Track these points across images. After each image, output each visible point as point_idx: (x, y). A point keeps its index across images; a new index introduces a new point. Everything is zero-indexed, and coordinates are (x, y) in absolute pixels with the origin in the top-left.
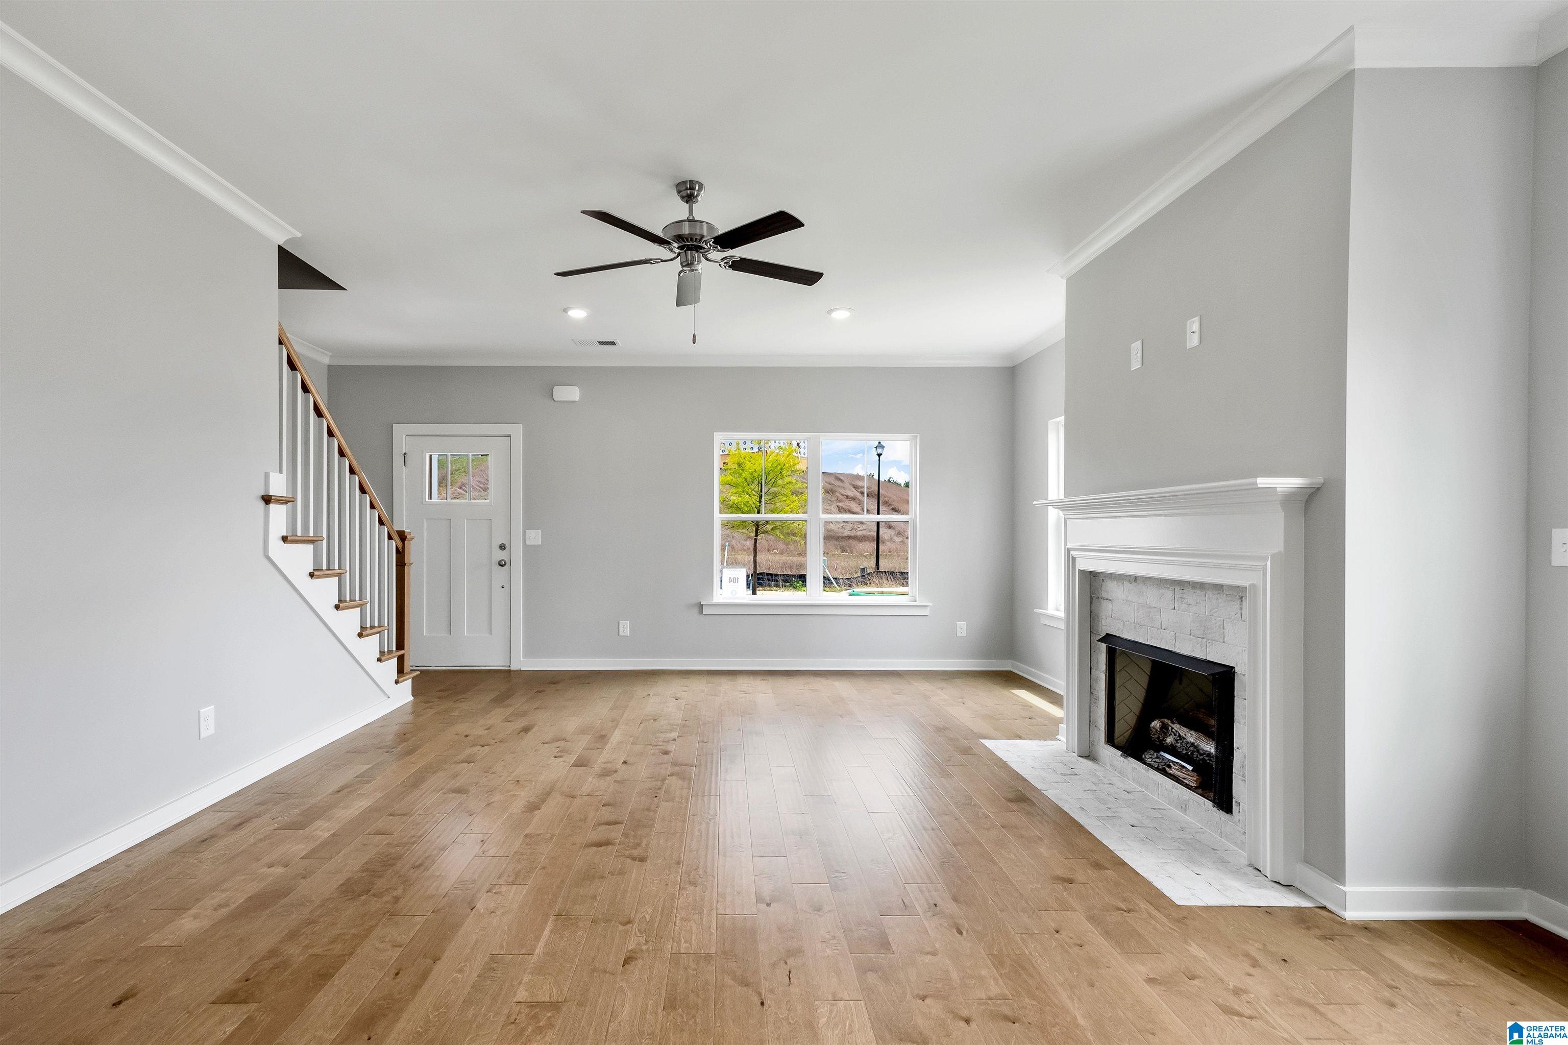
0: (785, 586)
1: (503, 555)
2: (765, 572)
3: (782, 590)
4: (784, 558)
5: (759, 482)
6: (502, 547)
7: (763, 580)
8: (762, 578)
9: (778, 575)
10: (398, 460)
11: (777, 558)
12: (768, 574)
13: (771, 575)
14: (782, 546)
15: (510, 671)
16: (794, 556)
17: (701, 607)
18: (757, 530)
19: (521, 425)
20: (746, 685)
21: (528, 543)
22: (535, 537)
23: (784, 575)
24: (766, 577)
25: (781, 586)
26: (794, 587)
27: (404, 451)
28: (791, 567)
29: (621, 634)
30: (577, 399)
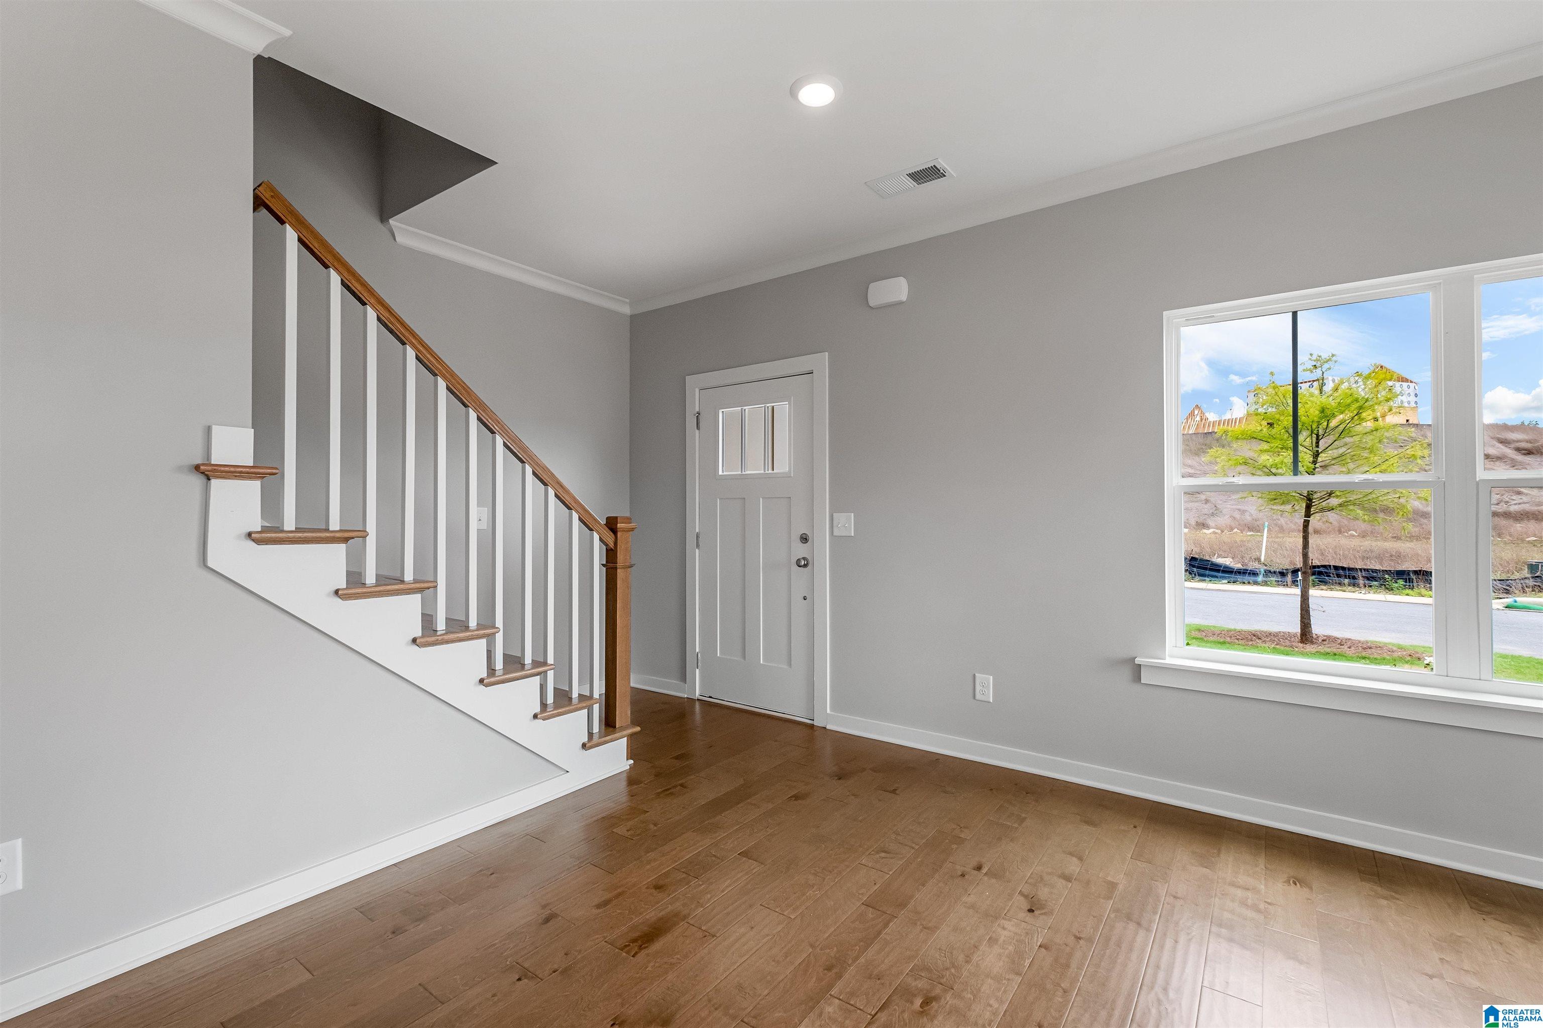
0: (1371, 586)
1: (801, 551)
2: (1332, 563)
3: (1363, 592)
4: (1367, 543)
5: (1312, 432)
6: (804, 539)
7: (1328, 576)
8: (1326, 573)
9: (1357, 569)
10: (691, 422)
11: (1356, 543)
12: (1336, 568)
13: (1343, 568)
14: (1363, 526)
15: (812, 726)
16: (1386, 540)
17: (1137, 670)
18: (1308, 507)
19: (827, 353)
20: (1239, 893)
21: (836, 533)
22: (847, 524)
23: (1367, 570)
24: (1333, 571)
25: (1361, 585)
26: (1387, 589)
27: (697, 409)
28: (1380, 558)
29: (978, 696)
30: (904, 297)
